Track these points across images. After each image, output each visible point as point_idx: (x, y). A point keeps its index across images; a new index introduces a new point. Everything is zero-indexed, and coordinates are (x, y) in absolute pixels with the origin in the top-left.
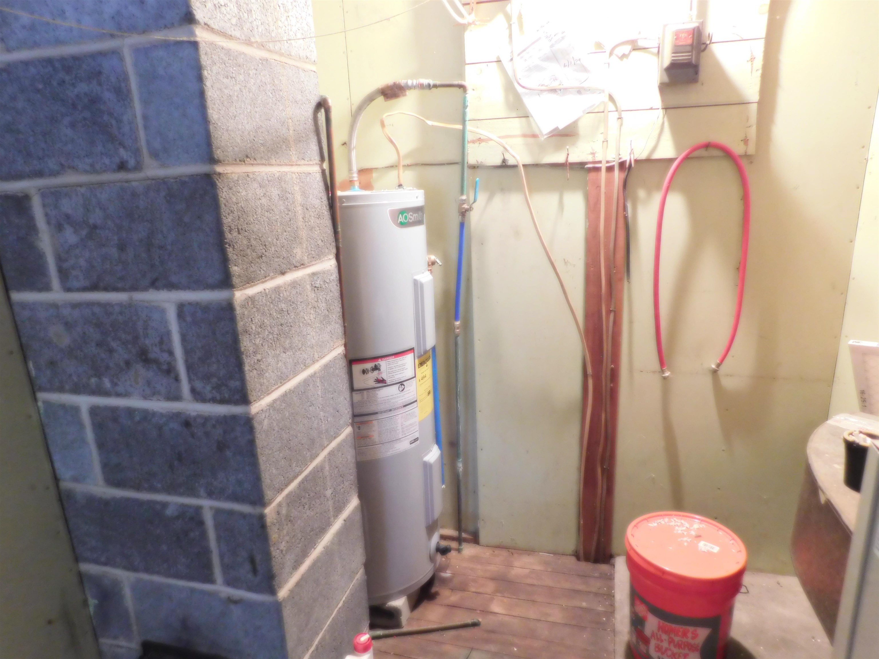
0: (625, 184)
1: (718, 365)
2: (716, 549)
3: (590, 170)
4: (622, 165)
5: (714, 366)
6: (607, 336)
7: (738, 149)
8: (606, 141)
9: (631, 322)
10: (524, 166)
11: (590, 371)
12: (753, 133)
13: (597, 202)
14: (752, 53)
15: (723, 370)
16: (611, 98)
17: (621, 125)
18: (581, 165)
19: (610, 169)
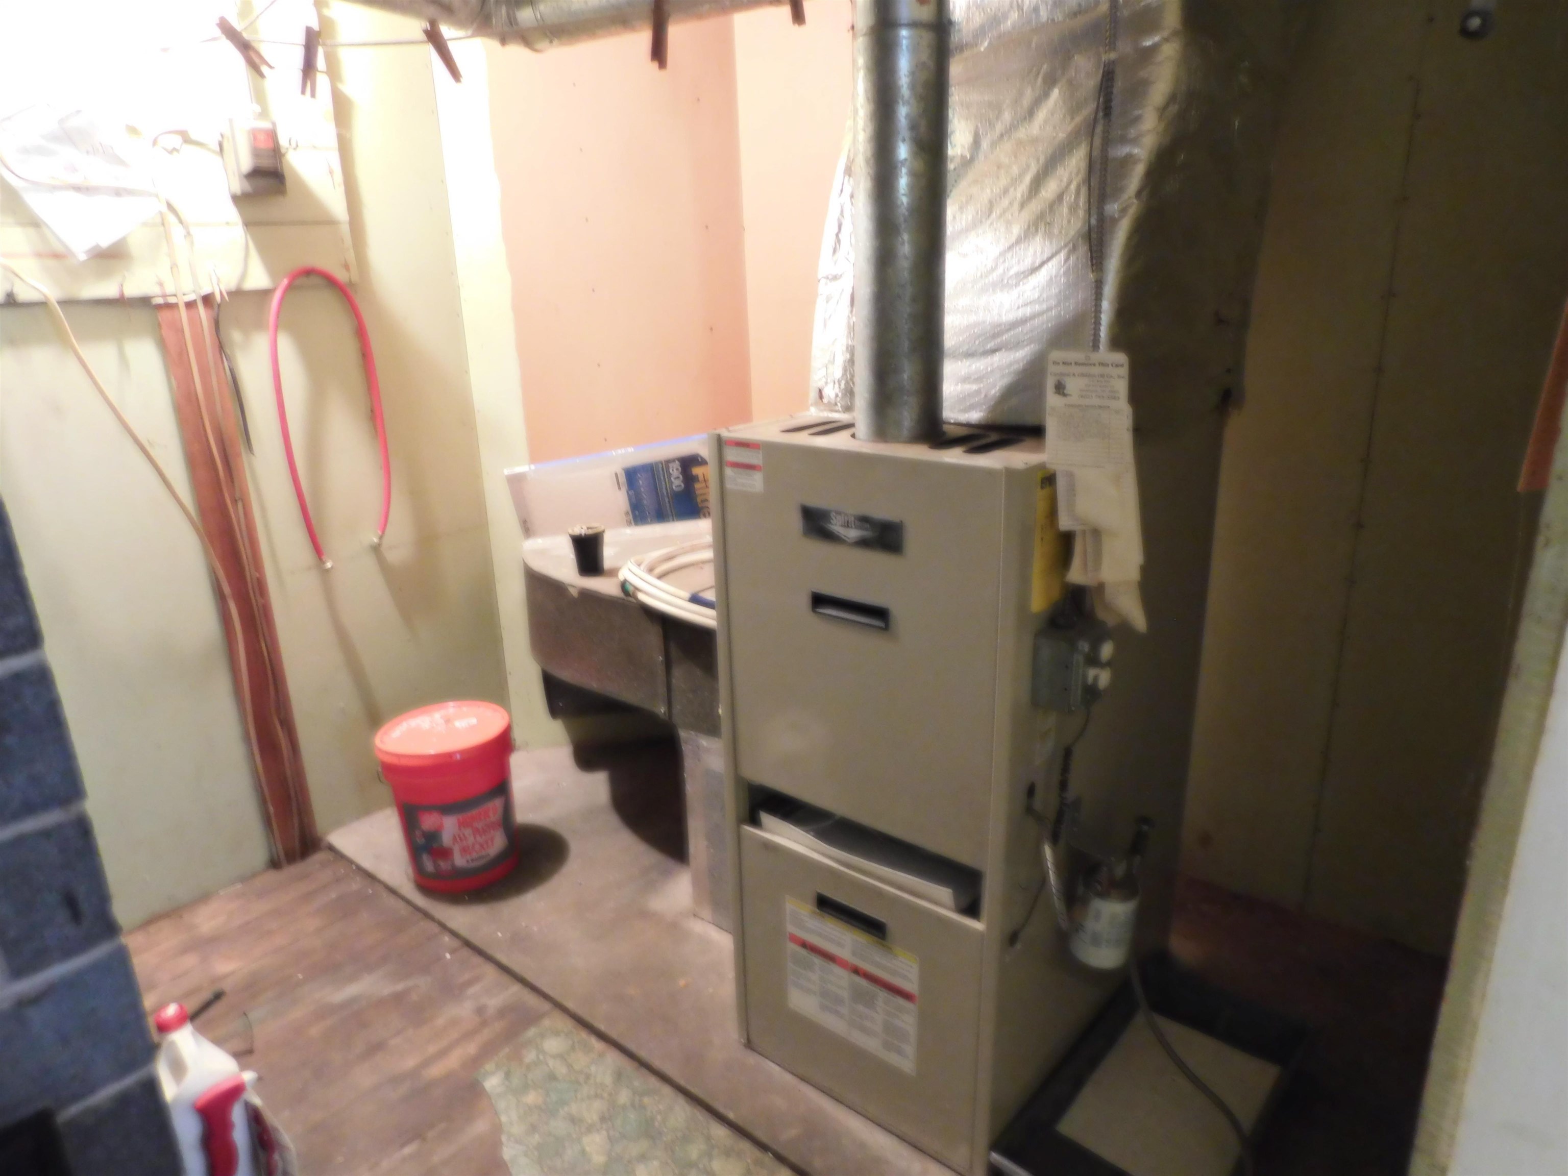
0: (217, 324)
1: (381, 538)
2: (474, 721)
3: (159, 307)
4: (207, 300)
5: (376, 540)
6: (242, 538)
7: (341, 275)
8: (174, 266)
9: (263, 509)
10: (59, 303)
11: (227, 590)
12: (351, 256)
13: (182, 353)
14: (329, 167)
15: (386, 541)
16: (170, 207)
17: (192, 243)
18: (144, 302)
19: (190, 305)
